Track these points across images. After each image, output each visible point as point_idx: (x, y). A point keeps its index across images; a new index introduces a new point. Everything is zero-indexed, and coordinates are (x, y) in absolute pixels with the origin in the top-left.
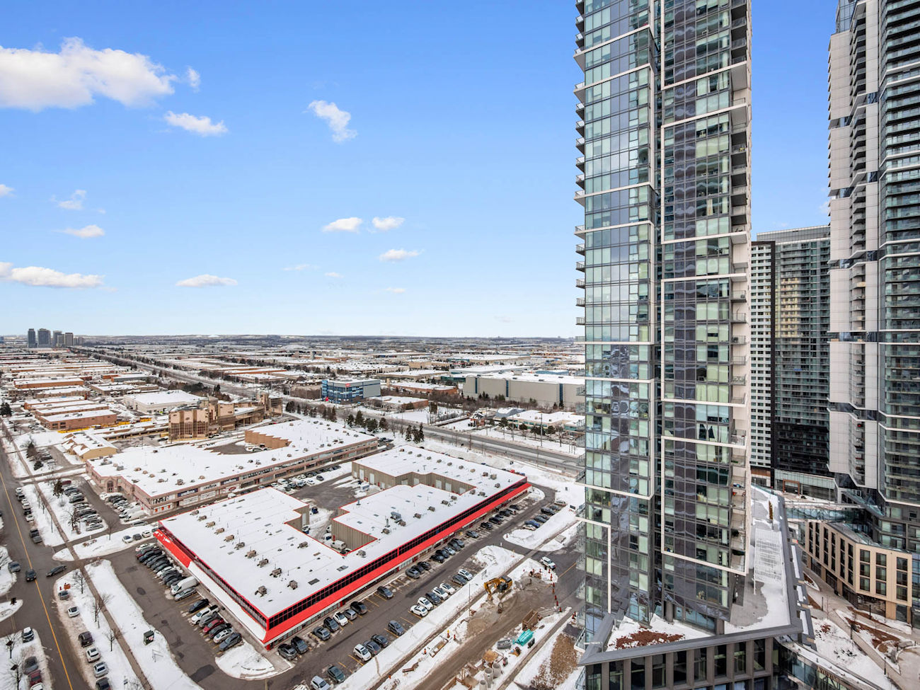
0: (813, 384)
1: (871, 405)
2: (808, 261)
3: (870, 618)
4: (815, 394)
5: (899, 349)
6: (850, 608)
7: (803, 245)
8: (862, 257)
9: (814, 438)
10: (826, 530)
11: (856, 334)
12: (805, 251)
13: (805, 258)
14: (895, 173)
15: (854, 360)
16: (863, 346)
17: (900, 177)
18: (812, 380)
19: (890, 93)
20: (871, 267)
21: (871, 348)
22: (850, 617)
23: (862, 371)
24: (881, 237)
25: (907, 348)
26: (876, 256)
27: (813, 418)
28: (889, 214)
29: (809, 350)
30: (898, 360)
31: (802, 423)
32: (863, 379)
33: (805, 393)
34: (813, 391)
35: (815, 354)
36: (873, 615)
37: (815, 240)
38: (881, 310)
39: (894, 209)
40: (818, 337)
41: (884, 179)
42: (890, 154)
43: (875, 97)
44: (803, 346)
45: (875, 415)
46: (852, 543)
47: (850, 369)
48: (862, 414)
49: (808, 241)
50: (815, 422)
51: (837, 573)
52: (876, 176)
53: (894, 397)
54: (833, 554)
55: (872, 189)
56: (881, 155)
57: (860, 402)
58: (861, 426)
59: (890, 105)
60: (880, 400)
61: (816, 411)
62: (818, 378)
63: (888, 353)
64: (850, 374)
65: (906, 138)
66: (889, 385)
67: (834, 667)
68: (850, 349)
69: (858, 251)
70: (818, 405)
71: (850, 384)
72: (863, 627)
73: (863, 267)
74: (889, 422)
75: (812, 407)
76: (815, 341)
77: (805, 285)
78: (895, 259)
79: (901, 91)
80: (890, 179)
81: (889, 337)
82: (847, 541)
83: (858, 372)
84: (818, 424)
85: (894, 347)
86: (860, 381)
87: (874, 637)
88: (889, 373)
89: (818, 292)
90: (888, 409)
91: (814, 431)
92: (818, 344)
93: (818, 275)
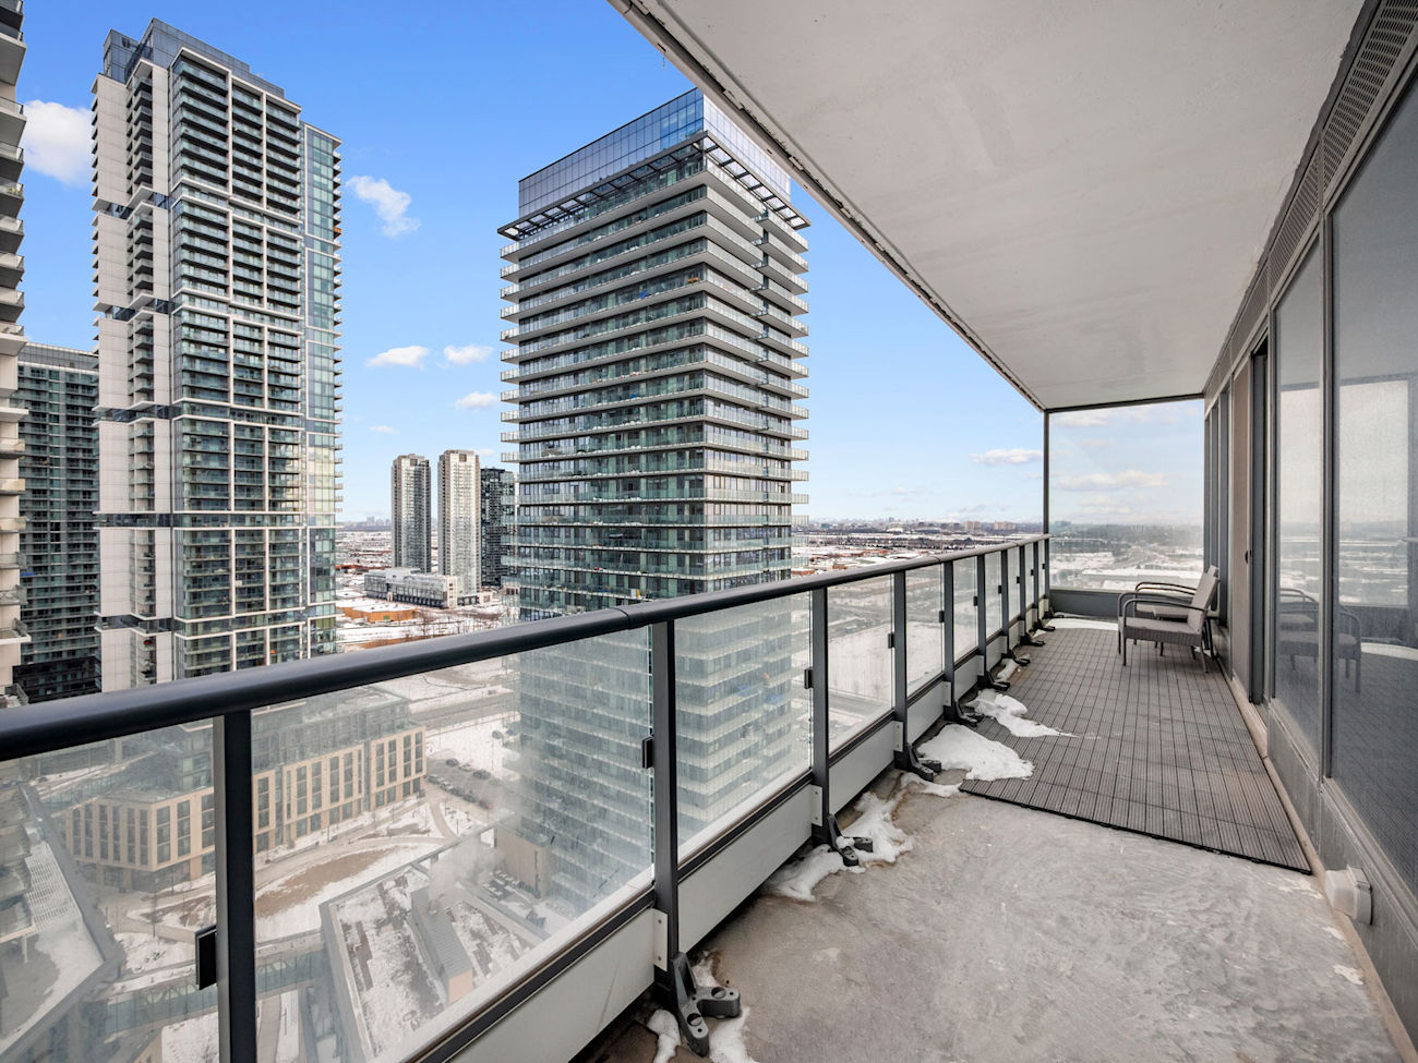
0: (56, 595)
1: (163, 611)
2: (44, 398)
3: (172, 893)
4: (59, 610)
5: (199, 535)
6: (144, 899)
7: (34, 371)
8: (147, 411)
9: (60, 679)
10: (102, 808)
11: (139, 516)
12: (38, 381)
13: (38, 392)
14: (192, 312)
15: (139, 553)
16: (151, 534)
17: (198, 321)
18: (54, 589)
19: (186, 209)
20: (161, 427)
21: (163, 535)
22: (148, 910)
23: (150, 568)
24: (175, 390)
25: (207, 534)
26: (167, 412)
27: (56, 649)
28: (186, 364)
29: (48, 541)
30: (198, 549)
31: (36, 660)
32: (152, 579)
33: (40, 612)
34: (56, 606)
35: (58, 548)
36: (177, 888)
37: (56, 368)
38: (175, 484)
39: (192, 358)
40: (63, 521)
41: (178, 315)
42: (187, 286)
43: (165, 201)
44: (35, 536)
45: (169, 625)
46: (144, 807)
47: (132, 565)
48: (151, 626)
49: (44, 366)
50: (60, 653)
51: (124, 862)
52: (166, 307)
53: (195, 596)
54: (116, 838)
55: (161, 323)
56: (173, 284)
57: (147, 610)
58: (151, 642)
59: (186, 224)
60: (176, 603)
61: (61, 637)
62: (65, 584)
63: (187, 541)
64: (132, 573)
65: (204, 275)
66: (188, 582)
67: (176, 971)
68: (132, 537)
69: (140, 402)
70: (64, 626)
71: (132, 587)
72: (166, 911)
73: (150, 425)
74: (188, 630)
75: (54, 632)
76: (57, 527)
77: (39, 436)
78: (193, 422)
79: (198, 212)
80: (186, 317)
81: (187, 520)
82: (137, 808)
83: (146, 569)
84: (65, 656)
85: (194, 534)
86: (146, 580)
87: (181, 915)
88: (188, 568)
89: (63, 451)
90: (188, 614)
91: (59, 668)
92: (63, 531)
93: (63, 424)
